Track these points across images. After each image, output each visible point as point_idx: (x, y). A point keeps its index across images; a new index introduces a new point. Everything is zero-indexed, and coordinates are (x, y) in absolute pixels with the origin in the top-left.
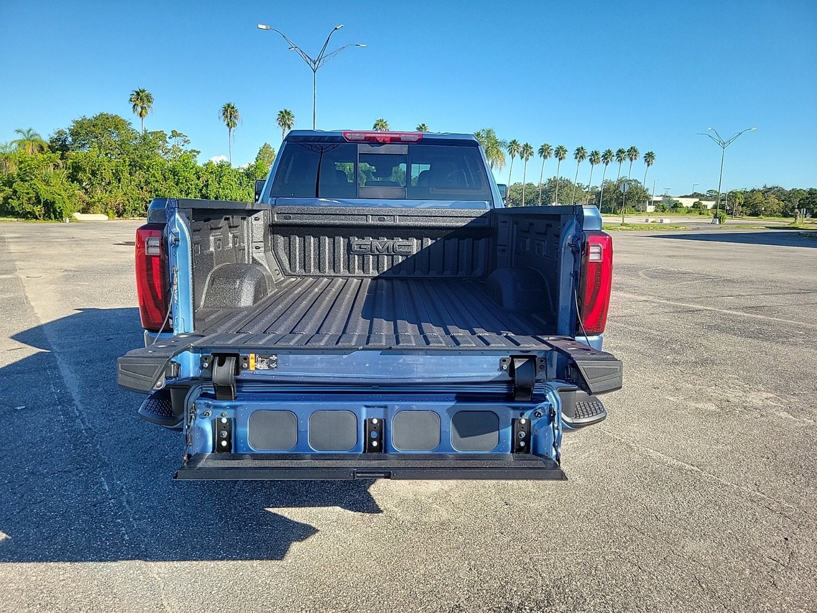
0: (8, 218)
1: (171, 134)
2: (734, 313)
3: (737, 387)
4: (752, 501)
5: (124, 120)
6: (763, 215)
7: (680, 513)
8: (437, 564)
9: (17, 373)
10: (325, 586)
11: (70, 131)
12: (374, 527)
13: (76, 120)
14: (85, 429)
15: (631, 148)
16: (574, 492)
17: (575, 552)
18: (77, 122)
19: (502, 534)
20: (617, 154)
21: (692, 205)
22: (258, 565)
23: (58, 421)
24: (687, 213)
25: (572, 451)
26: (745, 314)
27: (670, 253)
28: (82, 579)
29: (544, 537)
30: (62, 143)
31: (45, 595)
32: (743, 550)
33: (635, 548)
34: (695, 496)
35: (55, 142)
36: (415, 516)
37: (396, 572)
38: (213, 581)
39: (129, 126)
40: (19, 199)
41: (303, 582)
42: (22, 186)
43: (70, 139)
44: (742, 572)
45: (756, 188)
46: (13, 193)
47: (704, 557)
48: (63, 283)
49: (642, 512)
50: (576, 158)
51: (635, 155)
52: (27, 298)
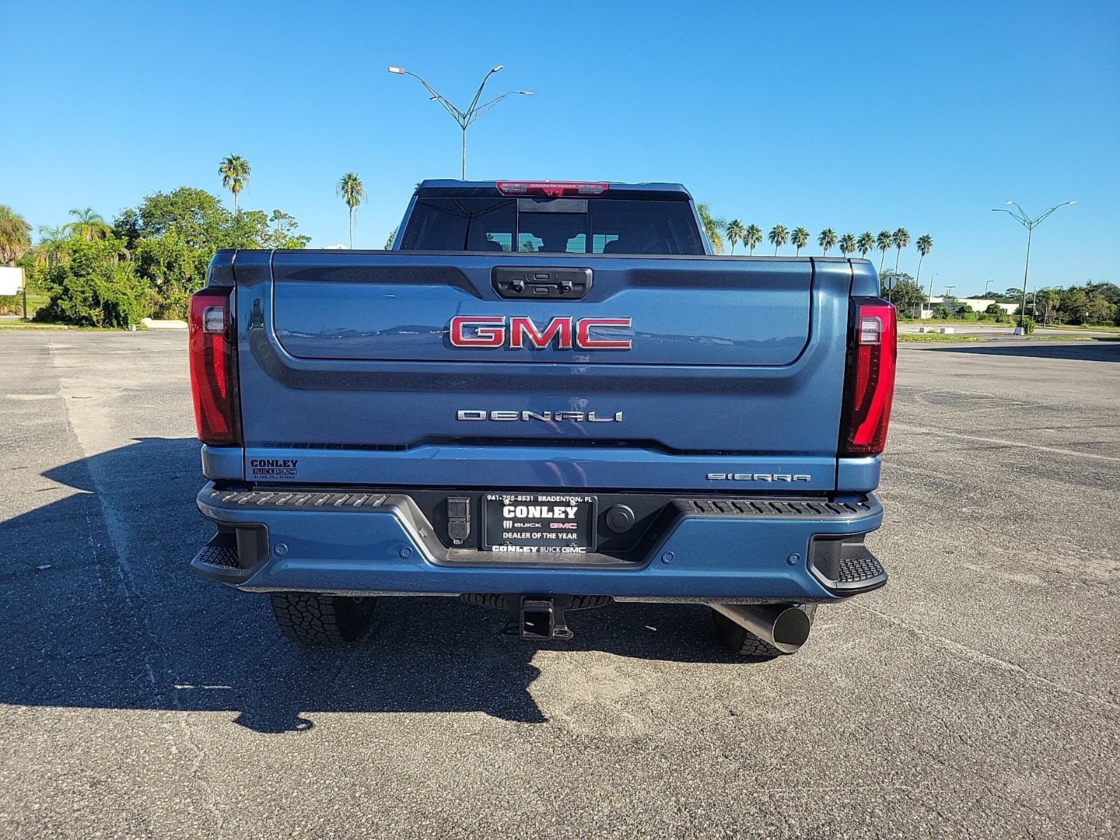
0: (57, 324)
1: (273, 215)
2: (1057, 451)
3: (1070, 552)
4: (1107, 717)
5: (211, 197)
6: (1087, 323)
7: (997, 733)
8: (628, 800)
9: (46, 521)
10: (461, 829)
11: (140, 211)
12: (535, 743)
13: (149, 197)
14: (130, 597)
15: (899, 231)
16: (833, 699)
17: (838, 788)
18: (150, 200)
19: (727, 758)
20: (878, 239)
21: (986, 309)
22: (362, 796)
23: (94, 586)
24: (979, 319)
25: (827, 639)
26: (1073, 453)
27: (959, 372)
28: (105, 809)
29: (791, 765)
30: (130, 228)
31: (50, 832)
32: (1099, 790)
33: (932, 784)
34: (1017, 708)
35: (121, 226)
36: (595, 729)
37: (567, 810)
38: (294, 817)
39: (218, 205)
40: (71, 300)
41: (428, 823)
42: (75, 283)
43: (141, 222)
44: (1100, 825)
45: (1077, 286)
46: (64, 291)
47: (1039, 800)
48: (119, 406)
49: (939, 730)
50: (821, 244)
51: (905, 240)
52: (69, 423)
